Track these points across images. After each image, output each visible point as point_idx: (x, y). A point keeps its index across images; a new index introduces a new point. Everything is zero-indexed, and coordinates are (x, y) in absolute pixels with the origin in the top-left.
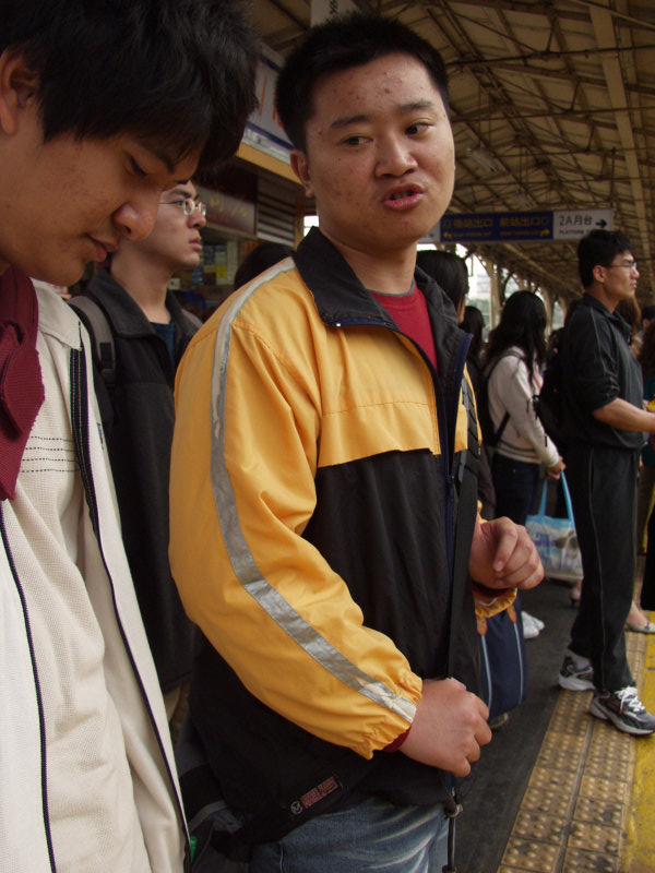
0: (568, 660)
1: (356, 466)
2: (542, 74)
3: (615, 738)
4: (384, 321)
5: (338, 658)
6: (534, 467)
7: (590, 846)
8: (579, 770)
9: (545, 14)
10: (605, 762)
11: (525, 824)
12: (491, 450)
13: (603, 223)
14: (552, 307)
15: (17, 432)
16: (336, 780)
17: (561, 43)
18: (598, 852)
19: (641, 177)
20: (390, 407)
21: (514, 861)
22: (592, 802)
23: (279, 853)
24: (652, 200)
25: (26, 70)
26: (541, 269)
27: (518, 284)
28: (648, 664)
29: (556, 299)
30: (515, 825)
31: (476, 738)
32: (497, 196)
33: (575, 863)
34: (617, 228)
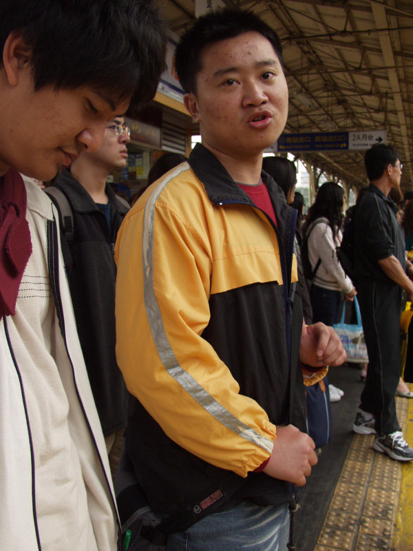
0: (359, 415)
1: (233, 293)
2: (341, 45)
3: (389, 464)
4: (247, 201)
5: (227, 414)
6: (337, 293)
7: (373, 532)
8: (366, 484)
9: (343, 7)
10: (382, 479)
11: (332, 518)
12: (310, 282)
13: (380, 139)
14: (348, 192)
15: (15, 272)
16: (222, 492)
17: (353, 25)
18: (378, 536)
19: (404, 110)
20: (254, 255)
21: (325, 542)
22: (374, 504)
23: (185, 538)
24: (411, 124)
25: (24, 45)
26: (341, 168)
27: (326, 177)
28: (410, 417)
29: (351, 187)
30: (326, 519)
31: (309, 462)
32: (313, 122)
33: (364, 543)
34: (389, 142)
